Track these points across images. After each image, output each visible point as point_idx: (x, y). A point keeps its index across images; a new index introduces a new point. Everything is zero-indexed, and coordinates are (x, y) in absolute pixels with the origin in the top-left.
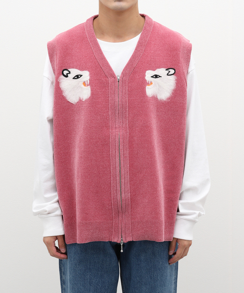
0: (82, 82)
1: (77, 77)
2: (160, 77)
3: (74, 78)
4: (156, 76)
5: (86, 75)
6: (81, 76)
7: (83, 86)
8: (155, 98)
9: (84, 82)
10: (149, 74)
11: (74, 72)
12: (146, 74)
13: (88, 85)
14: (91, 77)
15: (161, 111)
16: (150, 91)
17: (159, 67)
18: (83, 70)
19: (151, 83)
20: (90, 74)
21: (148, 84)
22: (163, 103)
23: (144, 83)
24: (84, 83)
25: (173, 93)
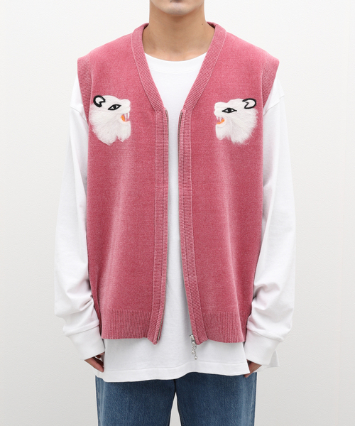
0: (121, 115)
1: (115, 107)
2: (234, 110)
3: (109, 109)
4: (230, 110)
5: (126, 105)
6: (119, 106)
7: (121, 120)
8: (227, 141)
9: (124, 115)
10: (219, 107)
11: (111, 100)
12: (215, 107)
13: (127, 120)
14: (132, 108)
15: (236, 159)
16: (221, 131)
17: (234, 98)
18: (123, 98)
19: (223, 120)
20: (132, 104)
21: (219, 122)
22: (239, 148)
23: (212, 121)
24: (123, 117)
25: (253, 134)
